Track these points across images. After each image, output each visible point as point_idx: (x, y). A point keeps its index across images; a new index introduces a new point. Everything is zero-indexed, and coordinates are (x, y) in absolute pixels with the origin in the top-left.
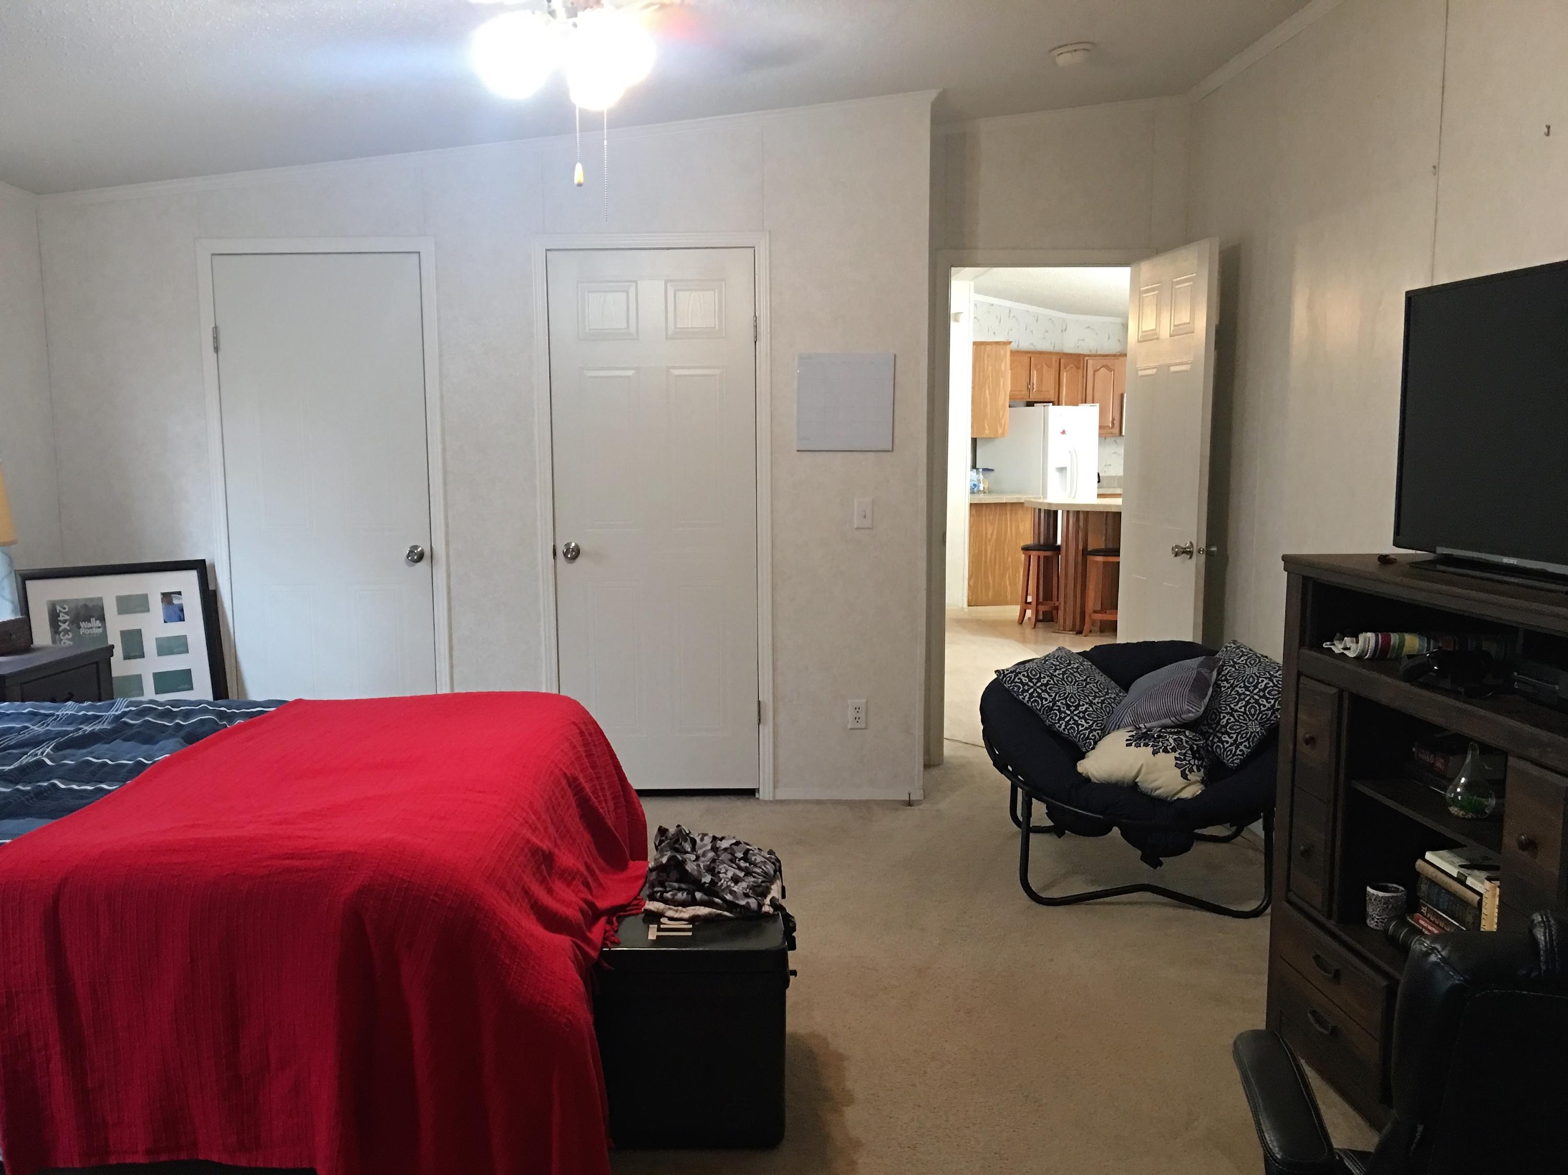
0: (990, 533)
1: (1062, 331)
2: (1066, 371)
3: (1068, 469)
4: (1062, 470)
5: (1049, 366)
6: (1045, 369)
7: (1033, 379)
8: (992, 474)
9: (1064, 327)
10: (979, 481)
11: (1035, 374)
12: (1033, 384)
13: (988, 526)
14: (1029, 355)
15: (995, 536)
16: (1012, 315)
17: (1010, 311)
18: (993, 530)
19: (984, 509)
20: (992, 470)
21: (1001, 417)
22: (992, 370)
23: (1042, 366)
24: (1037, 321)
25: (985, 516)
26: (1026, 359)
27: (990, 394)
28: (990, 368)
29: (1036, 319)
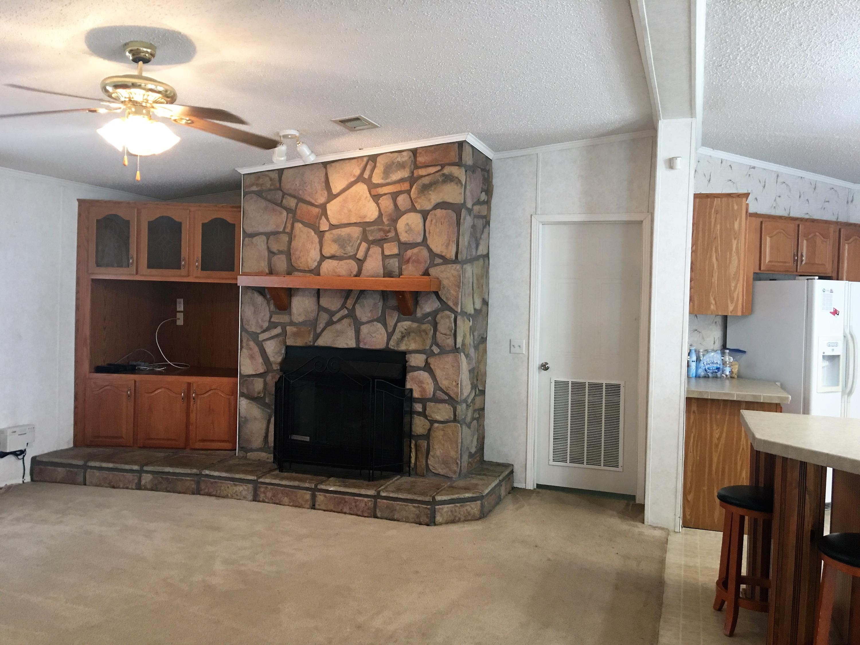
0: (717, 436)
1: (848, 202)
2: (848, 244)
3: (841, 357)
4: (833, 359)
5: (825, 236)
6: (819, 240)
7: (802, 249)
8: (744, 356)
9: (850, 200)
10: (724, 363)
11: (804, 245)
12: (802, 256)
13: (715, 427)
14: (797, 222)
15: (723, 441)
16: (780, 180)
17: (778, 176)
18: (721, 433)
19: (709, 405)
20: (744, 352)
21: (733, 288)
22: (721, 229)
23: (815, 235)
24: (815, 188)
25: (711, 414)
26: (792, 226)
27: (717, 259)
28: (718, 227)
29: (814, 187)
